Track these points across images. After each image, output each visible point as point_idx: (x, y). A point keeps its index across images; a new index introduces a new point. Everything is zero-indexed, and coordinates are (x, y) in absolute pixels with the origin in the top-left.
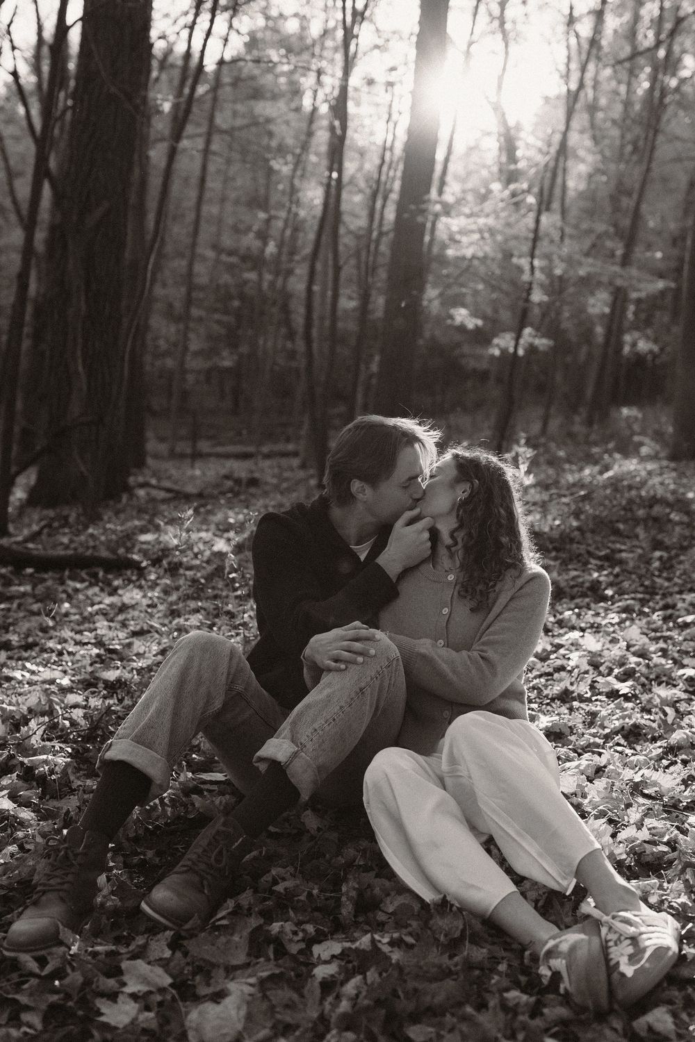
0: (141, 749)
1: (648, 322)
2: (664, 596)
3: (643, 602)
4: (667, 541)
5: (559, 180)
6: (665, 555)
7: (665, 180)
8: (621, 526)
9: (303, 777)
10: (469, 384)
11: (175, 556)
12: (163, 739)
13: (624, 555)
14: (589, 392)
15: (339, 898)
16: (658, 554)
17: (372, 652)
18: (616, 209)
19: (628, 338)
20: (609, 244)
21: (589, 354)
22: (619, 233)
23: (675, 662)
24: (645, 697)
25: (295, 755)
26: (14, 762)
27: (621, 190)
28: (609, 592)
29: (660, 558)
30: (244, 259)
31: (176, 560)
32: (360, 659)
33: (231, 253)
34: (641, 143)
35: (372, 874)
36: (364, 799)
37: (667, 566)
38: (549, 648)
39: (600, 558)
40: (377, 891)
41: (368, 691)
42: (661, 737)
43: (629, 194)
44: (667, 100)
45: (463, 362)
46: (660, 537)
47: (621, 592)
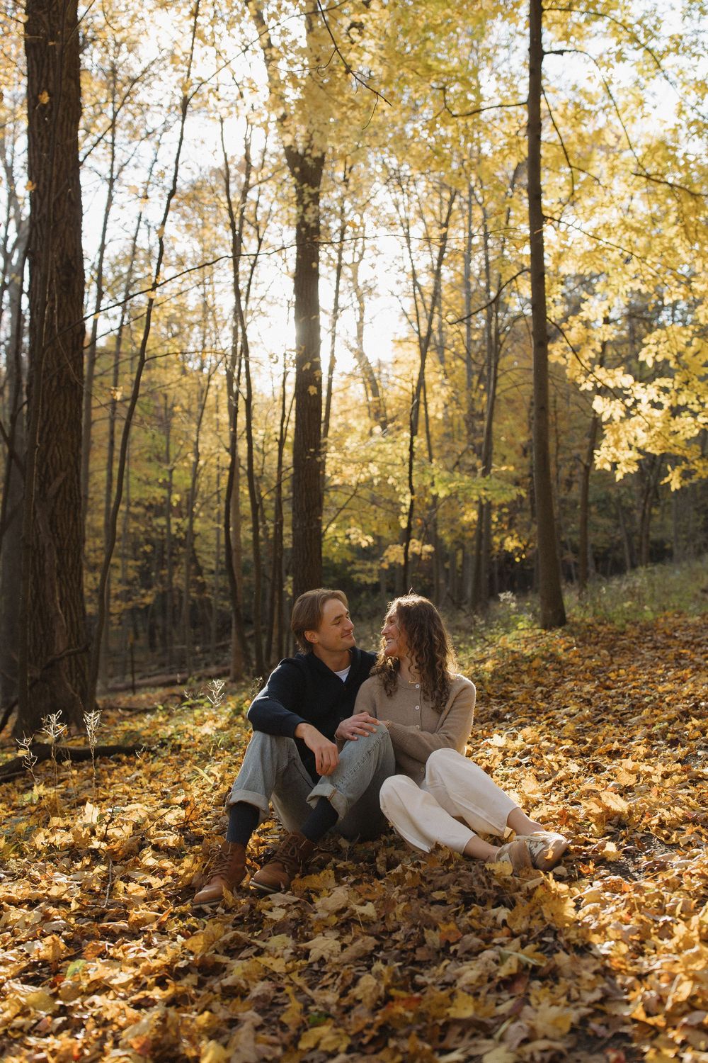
0: (250, 793)
1: (511, 524)
2: (546, 713)
3: (532, 718)
4: (545, 682)
5: (422, 412)
6: (545, 689)
7: (510, 402)
8: (511, 677)
9: (340, 804)
10: (363, 596)
11: (176, 740)
12: (261, 786)
13: (515, 694)
14: (469, 591)
15: (375, 867)
16: (539, 689)
17: (375, 730)
18: (472, 430)
19: (496, 539)
20: (471, 461)
21: (465, 558)
22: (476, 450)
23: (556, 744)
24: (538, 763)
25: (334, 792)
26: (144, 842)
27: (473, 416)
28: (508, 716)
29: (542, 692)
30: (149, 508)
31: (178, 742)
32: (367, 734)
33: (138, 504)
34: (485, 372)
35: (393, 848)
36: (382, 808)
37: (547, 696)
38: (471, 749)
39: (497, 697)
40: (397, 856)
41: (373, 753)
42: (550, 778)
43: (481, 416)
44: (502, 337)
45: (355, 577)
46: (539, 680)
47: (516, 716)
